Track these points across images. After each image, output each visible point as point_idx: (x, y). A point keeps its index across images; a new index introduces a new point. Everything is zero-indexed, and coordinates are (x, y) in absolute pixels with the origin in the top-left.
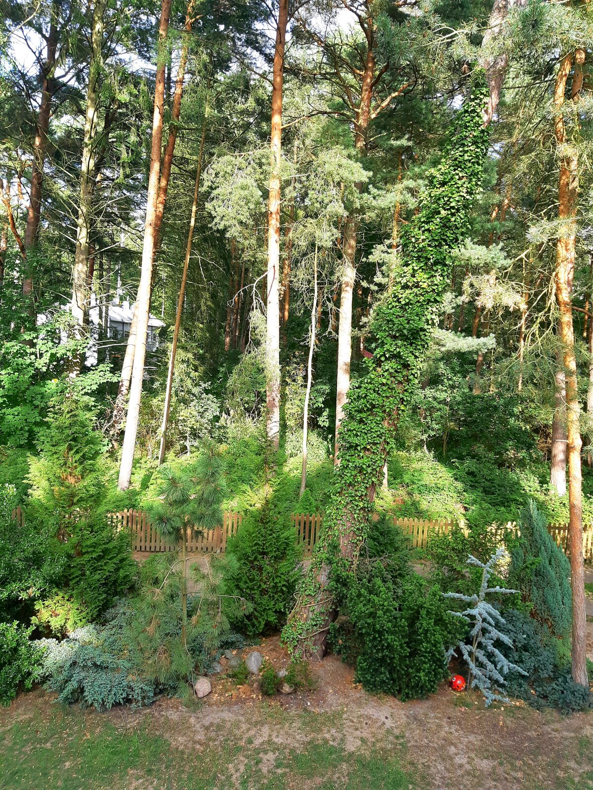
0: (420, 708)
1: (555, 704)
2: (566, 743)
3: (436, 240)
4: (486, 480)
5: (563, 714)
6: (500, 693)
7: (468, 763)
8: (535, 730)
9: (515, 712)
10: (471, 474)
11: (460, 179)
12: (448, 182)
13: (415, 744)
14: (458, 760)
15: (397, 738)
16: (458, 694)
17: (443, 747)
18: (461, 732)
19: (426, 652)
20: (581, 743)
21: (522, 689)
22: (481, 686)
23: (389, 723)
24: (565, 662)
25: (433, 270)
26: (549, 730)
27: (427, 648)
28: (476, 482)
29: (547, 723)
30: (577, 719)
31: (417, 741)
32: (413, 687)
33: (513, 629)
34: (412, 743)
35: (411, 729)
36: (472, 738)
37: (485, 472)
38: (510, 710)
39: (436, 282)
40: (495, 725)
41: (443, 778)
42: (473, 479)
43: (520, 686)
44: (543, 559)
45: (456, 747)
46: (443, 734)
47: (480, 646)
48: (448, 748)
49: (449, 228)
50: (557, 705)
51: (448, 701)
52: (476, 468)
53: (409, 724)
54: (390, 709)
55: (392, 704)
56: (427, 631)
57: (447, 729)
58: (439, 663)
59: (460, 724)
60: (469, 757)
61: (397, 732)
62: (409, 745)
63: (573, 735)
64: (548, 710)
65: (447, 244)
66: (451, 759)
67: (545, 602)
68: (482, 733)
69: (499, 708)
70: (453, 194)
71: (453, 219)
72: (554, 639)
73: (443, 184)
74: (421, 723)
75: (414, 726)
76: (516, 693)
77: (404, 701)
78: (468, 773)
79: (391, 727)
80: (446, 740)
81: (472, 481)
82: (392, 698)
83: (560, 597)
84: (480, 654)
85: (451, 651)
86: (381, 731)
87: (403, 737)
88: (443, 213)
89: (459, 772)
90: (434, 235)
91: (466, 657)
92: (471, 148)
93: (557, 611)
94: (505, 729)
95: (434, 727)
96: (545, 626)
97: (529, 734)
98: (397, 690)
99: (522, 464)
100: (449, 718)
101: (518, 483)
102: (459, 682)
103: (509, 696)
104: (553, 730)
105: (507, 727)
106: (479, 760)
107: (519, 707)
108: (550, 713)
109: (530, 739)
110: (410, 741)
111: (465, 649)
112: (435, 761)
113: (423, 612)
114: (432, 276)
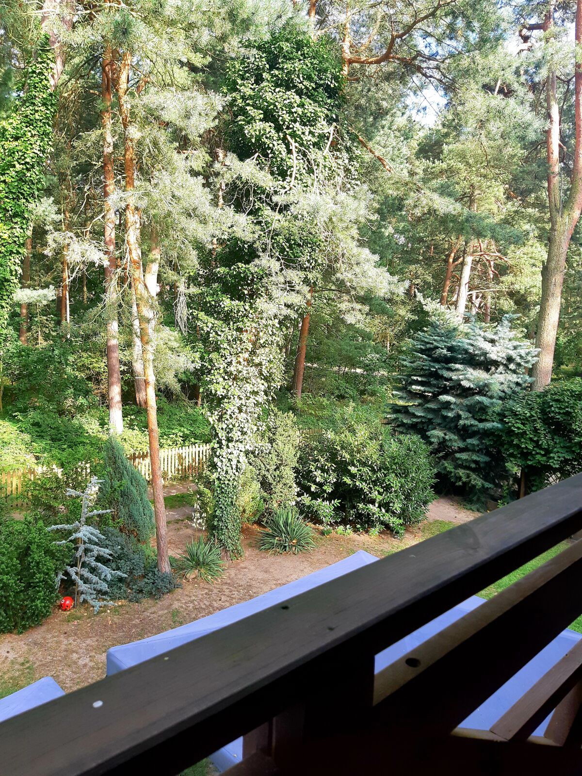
0: (37, 634)
1: (151, 595)
2: (163, 619)
3: (14, 193)
4: (52, 428)
5: (156, 599)
6: (104, 600)
7: (91, 661)
8: (138, 618)
9: (120, 610)
10: (36, 424)
11: (32, 136)
12: (21, 137)
13: (41, 663)
14: (81, 662)
15: (23, 664)
16: (68, 613)
17: (66, 657)
18: (79, 640)
19: (40, 582)
20: (173, 615)
21: (122, 591)
22: (89, 598)
23: (11, 656)
24: (150, 561)
25: (13, 222)
26: (148, 614)
27: (40, 578)
28: (42, 432)
29: (146, 609)
30: (167, 599)
31: (41, 661)
32: (28, 618)
33: (110, 543)
34: (38, 663)
35: (33, 653)
36: (89, 641)
37: (49, 421)
38: (115, 610)
39: (16, 234)
40: (105, 626)
41: (72, 680)
42: (38, 429)
43: (120, 588)
44: (126, 481)
45: (77, 653)
46: (63, 647)
47: (84, 565)
48: (71, 656)
49: (25, 182)
50: (151, 593)
51: (60, 621)
52: (40, 418)
53: (30, 650)
54: (9, 644)
55: (10, 639)
56: (38, 563)
57: (66, 642)
58: (51, 588)
59: (76, 634)
60: (90, 657)
61: (21, 660)
62: (36, 665)
63: (166, 611)
64: (144, 601)
65: (24, 198)
66: (75, 663)
67: (130, 516)
68: (96, 635)
69: (105, 612)
70: (27, 150)
71: (29, 174)
72: (140, 545)
73: (16, 138)
74: (41, 645)
75: (35, 650)
76: (118, 596)
77: (21, 633)
78: (93, 668)
79: (15, 658)
80: (67, 651)
81: (38, 430)
82: (8, 635)
83: (141, 510)
84: (86, 573)
85: (61, 576)
86: (5, 665)
87: (28, 662)
88: (18, 167)
89: (85, 671)
90: (11, 188)
91: (74, 577)
92: (41, 108)
93: (140, 521)
94: (114, 626)
95: (54, 645)
96: (132, 536)
97: (134, 622)
98: (13, 626)
99: (81, 409)
100: (65, 633)
101: (81, 427)
102: (68, 602)
103: (111, 600)
104: (151, 613)
105: (116, 623)
106: (100, 656)
107: (122, 605)
108: (146, 602)
109: (135, 626)
110: (35, 663)
111: (72, 571)
112: (63, 670)
113: (34, 547)
114: (12, 228)
